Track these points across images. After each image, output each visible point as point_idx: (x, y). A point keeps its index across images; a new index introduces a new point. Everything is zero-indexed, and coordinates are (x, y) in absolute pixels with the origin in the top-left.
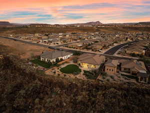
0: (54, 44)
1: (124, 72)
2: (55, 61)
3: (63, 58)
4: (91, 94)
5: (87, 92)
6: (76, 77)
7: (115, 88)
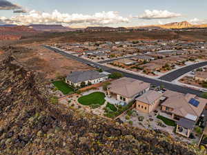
0: (99, 59)
1: (165, 112)
2: (79, 85)
3: (92, 82)
4: (100, 137)
5: (96, 134)
6: (91, 111)
7: (134, 136)
